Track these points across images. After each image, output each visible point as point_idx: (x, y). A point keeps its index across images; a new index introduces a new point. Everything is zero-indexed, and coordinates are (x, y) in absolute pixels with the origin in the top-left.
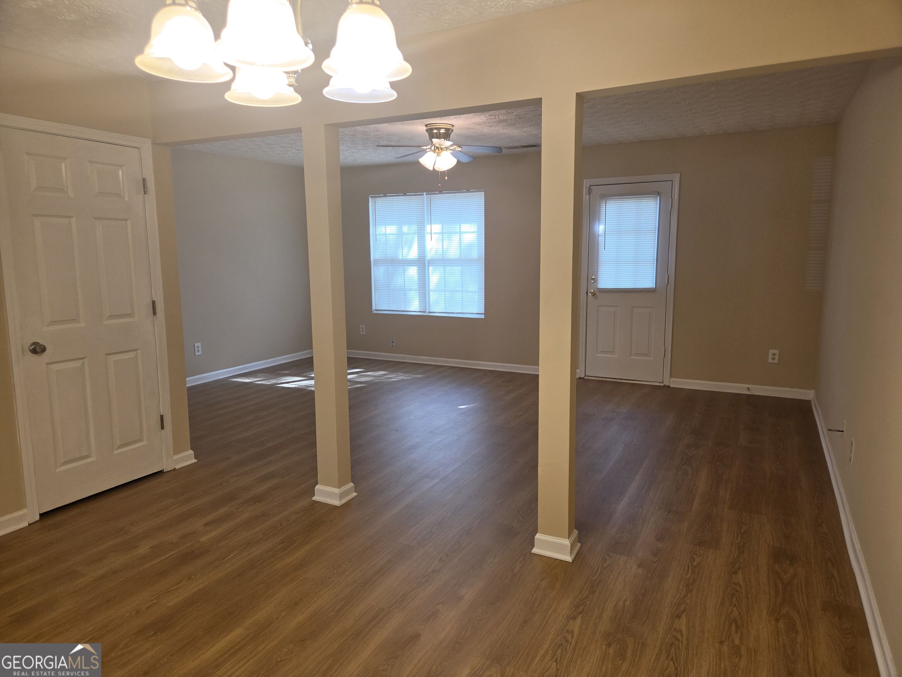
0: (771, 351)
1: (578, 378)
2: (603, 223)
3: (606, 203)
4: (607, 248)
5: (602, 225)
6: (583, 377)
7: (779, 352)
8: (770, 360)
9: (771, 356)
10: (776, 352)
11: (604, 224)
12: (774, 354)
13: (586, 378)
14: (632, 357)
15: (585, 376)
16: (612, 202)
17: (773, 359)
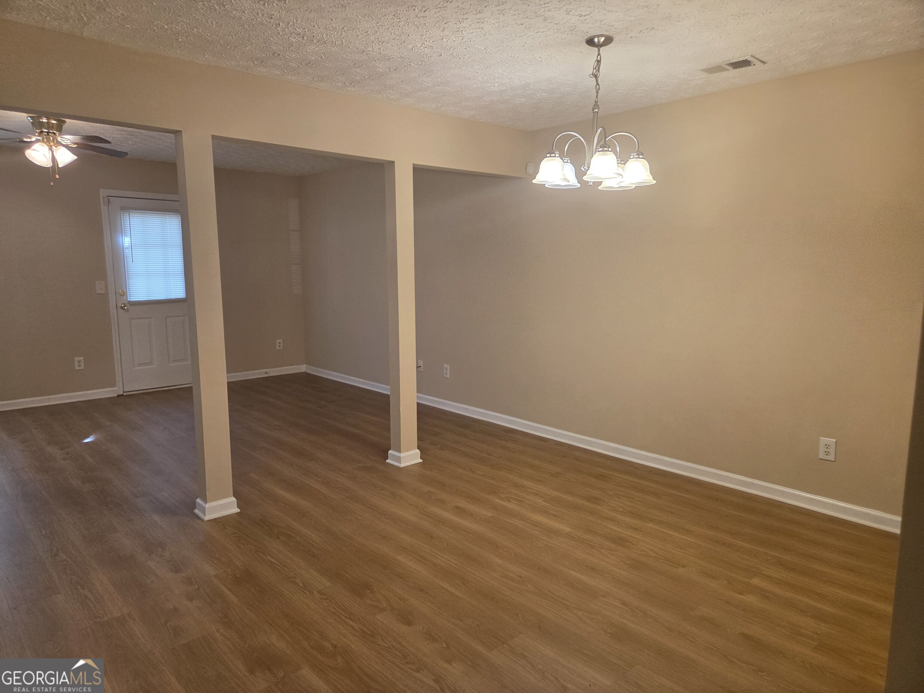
0: (278, 341)
1: (117, 396)
2: (128, 235)
3: (129, 216)
4: (134, 261)
5: (127, 237)
6: (121, 394)
7: (283, 341)
8: (278, 348)
9: (278, 345)
10: (281, 341)
11: (129, 237)
12: (280, 343)
13: (125, 394)
14: (170, 364)
15: (124, 392)
16: (135, 215)
17: (280, 346)
